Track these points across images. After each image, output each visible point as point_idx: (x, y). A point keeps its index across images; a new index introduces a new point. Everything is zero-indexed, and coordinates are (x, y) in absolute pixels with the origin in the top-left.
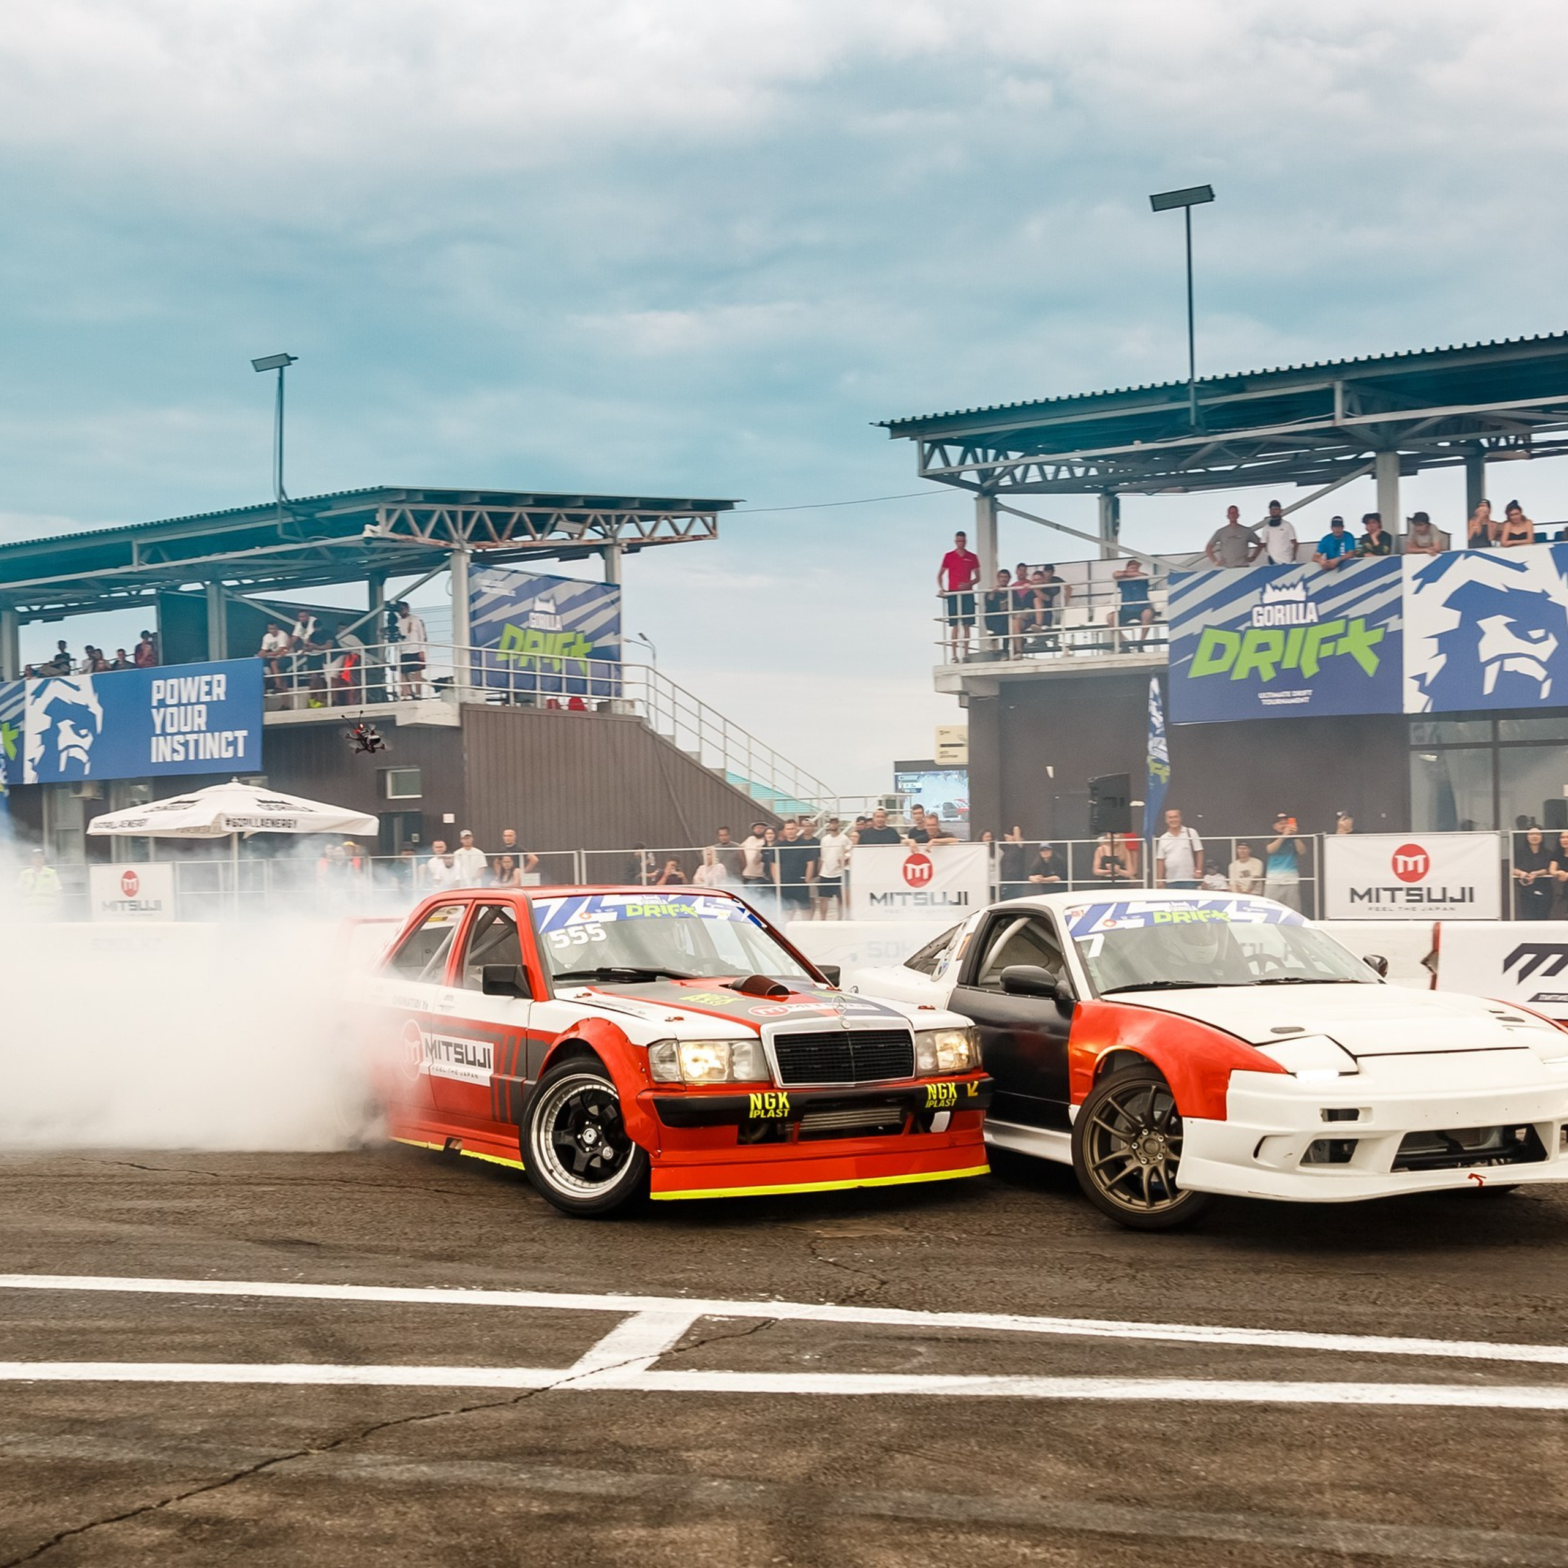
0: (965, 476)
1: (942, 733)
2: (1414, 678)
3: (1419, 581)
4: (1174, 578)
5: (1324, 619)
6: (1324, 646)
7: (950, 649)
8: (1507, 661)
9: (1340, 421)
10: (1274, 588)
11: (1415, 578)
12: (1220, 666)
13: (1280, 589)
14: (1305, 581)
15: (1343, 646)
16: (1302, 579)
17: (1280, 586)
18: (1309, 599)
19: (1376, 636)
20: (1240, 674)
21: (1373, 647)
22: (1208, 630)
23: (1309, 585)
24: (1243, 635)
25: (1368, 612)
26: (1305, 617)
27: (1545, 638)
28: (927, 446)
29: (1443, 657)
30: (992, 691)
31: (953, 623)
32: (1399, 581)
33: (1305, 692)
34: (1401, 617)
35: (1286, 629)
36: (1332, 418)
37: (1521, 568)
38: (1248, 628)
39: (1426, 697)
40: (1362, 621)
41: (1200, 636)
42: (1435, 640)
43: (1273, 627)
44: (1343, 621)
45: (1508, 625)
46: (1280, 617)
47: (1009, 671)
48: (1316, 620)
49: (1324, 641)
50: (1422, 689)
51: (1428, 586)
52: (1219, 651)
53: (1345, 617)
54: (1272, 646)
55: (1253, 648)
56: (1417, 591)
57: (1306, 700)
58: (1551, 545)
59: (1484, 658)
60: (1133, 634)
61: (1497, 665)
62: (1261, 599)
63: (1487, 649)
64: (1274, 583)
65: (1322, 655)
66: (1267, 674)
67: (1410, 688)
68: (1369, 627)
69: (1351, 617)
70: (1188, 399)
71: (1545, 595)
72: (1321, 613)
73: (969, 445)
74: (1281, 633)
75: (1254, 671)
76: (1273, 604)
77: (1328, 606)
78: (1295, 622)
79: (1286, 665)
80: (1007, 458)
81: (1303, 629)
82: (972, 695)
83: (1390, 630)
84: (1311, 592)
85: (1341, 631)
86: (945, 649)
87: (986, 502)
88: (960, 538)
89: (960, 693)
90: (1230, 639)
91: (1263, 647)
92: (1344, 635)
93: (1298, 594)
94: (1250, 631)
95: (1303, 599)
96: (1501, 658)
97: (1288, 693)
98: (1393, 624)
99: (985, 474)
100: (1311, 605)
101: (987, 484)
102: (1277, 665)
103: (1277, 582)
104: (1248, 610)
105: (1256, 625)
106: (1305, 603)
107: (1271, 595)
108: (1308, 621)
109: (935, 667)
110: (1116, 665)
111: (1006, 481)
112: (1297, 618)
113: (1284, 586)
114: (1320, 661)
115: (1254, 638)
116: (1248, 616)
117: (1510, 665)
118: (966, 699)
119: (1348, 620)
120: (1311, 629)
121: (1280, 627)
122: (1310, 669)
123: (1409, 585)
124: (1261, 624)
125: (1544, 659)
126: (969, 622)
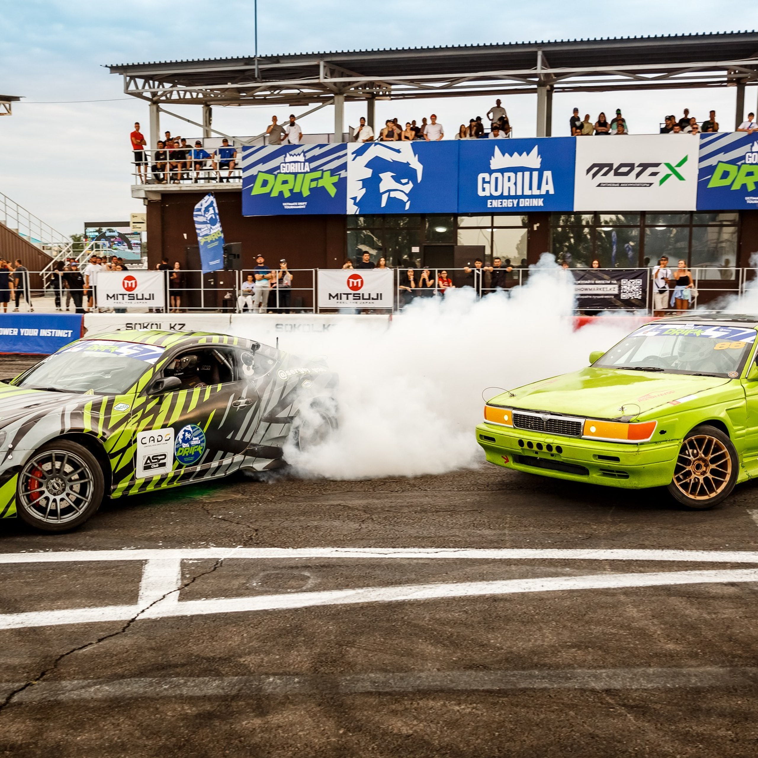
0: (145, 94)
2: (352, 198)
4: (245, 148)
5: (313, 170)
8: (391, 193)
9: (322, 80)
10: (291, 155)
11: (353, 153)
14: (304, 153)
15: (321, 183)
16: (303, 152)
18: (306, 161)
19: (335, 179)
20: (275, 194)
21: (334, 184)
22: (260, 173)
23: (306, 154)
24: (276, 176)
27: (407, 183)
29: (364, 190)
32: (346, 154)
33: (303, 203)
35: (296, 174)
36: (318, 78)
37: (398, 151)
40: (329, 172)
41: (257, 176)
42: (361, 182)
43: (290, 173)
44: (321, 172)
45: (392, 176)
46: (293, 168)
49: (312, 180)
50: (355, 204)
51: (358, 157)
52: (265, 183)
53: (322, 170)
54: (289, 182)
55: (281, 182)
56: (353, 160)
57: (304, 207)
58: (411, 142)
59: (382, 191)
60: (224, 173)
61: (387, 193)
63: (383, 187)
64: (290, 153)
66: (287, 195)
67: (350, 203)
68: (332, 175)
71: (408, 164)
73: (147, 79)
74: (293, 176)
75: (281, 193)
78: (300, 171)
79: (295, 191)
80: (163, 87)
84: (307, 158)
85: (320, 176)
87: (155, 107)
90: (270, 178)
91: (285, 182)
92: (321, 178)
93: (301, 158)
96: (389, 191)
97: (296, 204)
98: (343, 174)
99: (154, 94)
100: (307, 164)
101: (155, 99)
102: (291, 191)
103: (292, 152)
105: (282, 172)
106: (304, 162)
107: (289, 159)
110: (218, 188)
111: (164, 98)
114: (311, 190)
115: (281, 178)
116: (278, 168)
117: (393, 194)
119: (323, 171)
122: (306, 193)
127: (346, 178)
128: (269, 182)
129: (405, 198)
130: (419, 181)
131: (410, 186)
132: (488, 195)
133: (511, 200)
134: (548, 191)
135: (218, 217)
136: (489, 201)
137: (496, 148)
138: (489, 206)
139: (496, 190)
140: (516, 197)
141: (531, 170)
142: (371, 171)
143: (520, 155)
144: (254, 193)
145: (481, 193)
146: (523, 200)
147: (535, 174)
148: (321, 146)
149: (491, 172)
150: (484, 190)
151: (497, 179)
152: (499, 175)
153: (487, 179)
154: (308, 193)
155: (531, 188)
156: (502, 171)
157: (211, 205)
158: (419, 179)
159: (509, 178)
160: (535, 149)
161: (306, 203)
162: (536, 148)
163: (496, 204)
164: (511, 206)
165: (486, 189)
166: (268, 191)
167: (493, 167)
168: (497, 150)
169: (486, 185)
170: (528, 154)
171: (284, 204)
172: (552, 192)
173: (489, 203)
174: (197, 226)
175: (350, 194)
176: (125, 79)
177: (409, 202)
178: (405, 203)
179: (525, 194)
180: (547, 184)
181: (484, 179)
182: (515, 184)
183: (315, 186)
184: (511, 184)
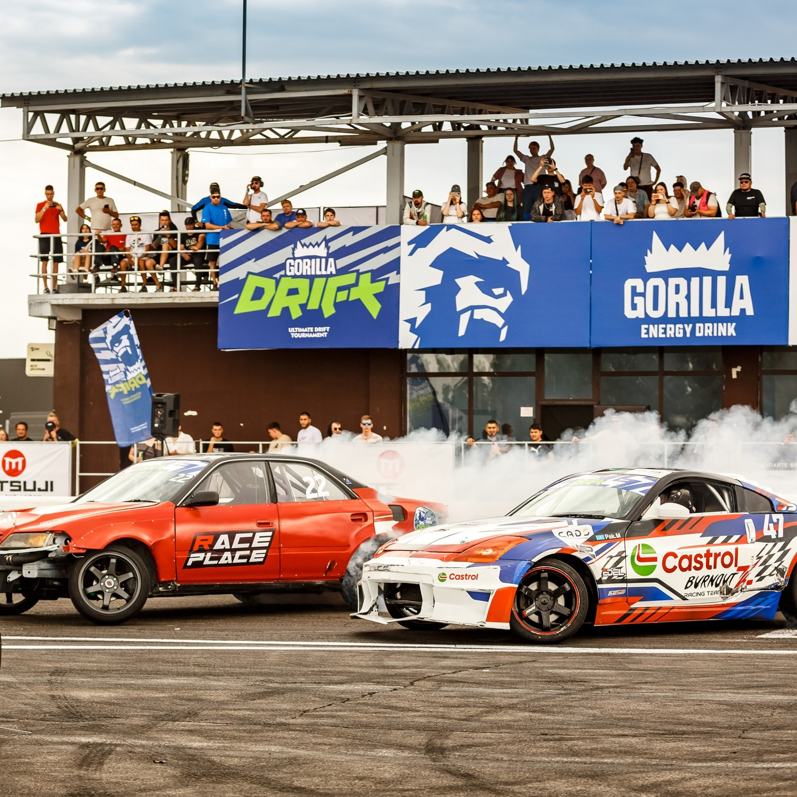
1: (33, 349)
3: (413, 246)
5: (341, 272)
6: (339, 293)
7: (41, 280)
8: (476, 311)
10: (303, 245)
11: (410, 243)
12: (260, 305)
13: (308, 247)
14: (327, 241)
15: (354, 295)
16: (325, 239)
17: (308, 244)
18: (329, 255)
19: (380, 287)
20: (275, 312)
21: (376, 296)
22: (250, 276)
23: (330, 244)
24: (278, 282)
25: (374, 269)
26: (326, 270)
27: (504, 295)
28: (31, 115)
29: (429, 305)
30: (77, 317)
31: (45, 259)
32: (398, 245)
33: (324, 329)
34: (398, 273)
35: (312, 278)
37: (488, 240)
38: (281, 276)
39: (416, 336)
40: (369, 274)
41: (245, 280)
42: (424, 292)
43: (302, 276)
44: (355, 274)
45: (477, 284)
46: (306, 268)
47: (90, 302)
48: (334, 272)
49: (340, 289)
50: (413, 330)
51: (419, 250)
52: (258, 293)
53: (357, 271)
55: (286, 292)
56: (411, 254)
59: (459, 308)
61: (469, 312)
62: (293, 253)
63: (461, 302)
64: (303, 241)
65: (338, 301)
66: (296, 313)
67: (404, 328)
68: (373, 281)
69: (360, 271)
70: (240, 93)
71: (505, 261)
72: (338, 268)
74: (307, 281)
75: (286, 311)
76: (302, 258)
77: (343, 262)
78: (318, 273)
79: (309, 308)
81: (325, 279)
82: (58, 319)
83: (389, 283)
84: (330, 251)
85: (353, 281)
86: (38, 280)
88: (49, 192)
89: (50, 318)
90: (268, 284)
91: (293, 292)
92: (356, 284)
93: (322, 251)
94: (283, 279)
95: (325, 255)
96: (472, 308)
97: (312, 329)
98: (393, 278)
102: (303, 307)
103: (306, 241)
104: (284, 261)
105: (288, 273)
107: (300, 251)
108: (329, 273)
109: (29, 296)
110: (177, 301)
112: (320, 270)
113: (311, 244)
114: (336, 305)
115: (286, 284)
116: (282, 267)
117: (478, 314)
118: (54, 323)
119: (359, 273)
120: (330, 279)
121: (306, 277)
122: (329, 311)
123: (405, 249)
124: (292, 273)
125: (503, 311)
126: (58, 260)
127: (398, 284)
128: (266, 291)
129: (499, 321)
130: (523, 292)
131: (508, 299)
132: (642, 316)
133: (681, 326)
134: (743, 311)
135: (139, 351)
136: (644, 327)
137: (655, 236)
138: (644, 336)
139: (656, 307)
140: (690, 320)
141: (714, 274)
142: (441, 272)
143: (696, 248)
144: (238, 310)
145: (629, 313)
146: (701, 325)
147: (722, 281)
148: (356, 230)
149: (646, 277)
150: (634, 307)
151: (656, 288)
152: (660, 282)
153: (640, 289)
154: (332, 311)
155: (714, 305)
156: (666, 275)
157: (126, 329)
158: (524, 288)
159: (677, 287)
160: (721, 239)
161: (328, 328)
162: (722, 237)
163: (655, 332)
164: (681, 335)
165: (638, 307)
166: (264, 307)
167: (650, 268)
168: (656, 241)
169: (639, 300)
170: (708, 247)
171: (291, 330)
172: (750, 312)
173: (643, 331)
174: (104, 368)
175: (405, 313)
176: (26, 116)
177: (506, 327)
178: (499, 330)
179: (704, 315)
180: (742, 297)
181: (634, 288)
182: (688, 297)
183: (345, 298)
184: (681, 298)
